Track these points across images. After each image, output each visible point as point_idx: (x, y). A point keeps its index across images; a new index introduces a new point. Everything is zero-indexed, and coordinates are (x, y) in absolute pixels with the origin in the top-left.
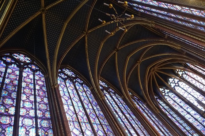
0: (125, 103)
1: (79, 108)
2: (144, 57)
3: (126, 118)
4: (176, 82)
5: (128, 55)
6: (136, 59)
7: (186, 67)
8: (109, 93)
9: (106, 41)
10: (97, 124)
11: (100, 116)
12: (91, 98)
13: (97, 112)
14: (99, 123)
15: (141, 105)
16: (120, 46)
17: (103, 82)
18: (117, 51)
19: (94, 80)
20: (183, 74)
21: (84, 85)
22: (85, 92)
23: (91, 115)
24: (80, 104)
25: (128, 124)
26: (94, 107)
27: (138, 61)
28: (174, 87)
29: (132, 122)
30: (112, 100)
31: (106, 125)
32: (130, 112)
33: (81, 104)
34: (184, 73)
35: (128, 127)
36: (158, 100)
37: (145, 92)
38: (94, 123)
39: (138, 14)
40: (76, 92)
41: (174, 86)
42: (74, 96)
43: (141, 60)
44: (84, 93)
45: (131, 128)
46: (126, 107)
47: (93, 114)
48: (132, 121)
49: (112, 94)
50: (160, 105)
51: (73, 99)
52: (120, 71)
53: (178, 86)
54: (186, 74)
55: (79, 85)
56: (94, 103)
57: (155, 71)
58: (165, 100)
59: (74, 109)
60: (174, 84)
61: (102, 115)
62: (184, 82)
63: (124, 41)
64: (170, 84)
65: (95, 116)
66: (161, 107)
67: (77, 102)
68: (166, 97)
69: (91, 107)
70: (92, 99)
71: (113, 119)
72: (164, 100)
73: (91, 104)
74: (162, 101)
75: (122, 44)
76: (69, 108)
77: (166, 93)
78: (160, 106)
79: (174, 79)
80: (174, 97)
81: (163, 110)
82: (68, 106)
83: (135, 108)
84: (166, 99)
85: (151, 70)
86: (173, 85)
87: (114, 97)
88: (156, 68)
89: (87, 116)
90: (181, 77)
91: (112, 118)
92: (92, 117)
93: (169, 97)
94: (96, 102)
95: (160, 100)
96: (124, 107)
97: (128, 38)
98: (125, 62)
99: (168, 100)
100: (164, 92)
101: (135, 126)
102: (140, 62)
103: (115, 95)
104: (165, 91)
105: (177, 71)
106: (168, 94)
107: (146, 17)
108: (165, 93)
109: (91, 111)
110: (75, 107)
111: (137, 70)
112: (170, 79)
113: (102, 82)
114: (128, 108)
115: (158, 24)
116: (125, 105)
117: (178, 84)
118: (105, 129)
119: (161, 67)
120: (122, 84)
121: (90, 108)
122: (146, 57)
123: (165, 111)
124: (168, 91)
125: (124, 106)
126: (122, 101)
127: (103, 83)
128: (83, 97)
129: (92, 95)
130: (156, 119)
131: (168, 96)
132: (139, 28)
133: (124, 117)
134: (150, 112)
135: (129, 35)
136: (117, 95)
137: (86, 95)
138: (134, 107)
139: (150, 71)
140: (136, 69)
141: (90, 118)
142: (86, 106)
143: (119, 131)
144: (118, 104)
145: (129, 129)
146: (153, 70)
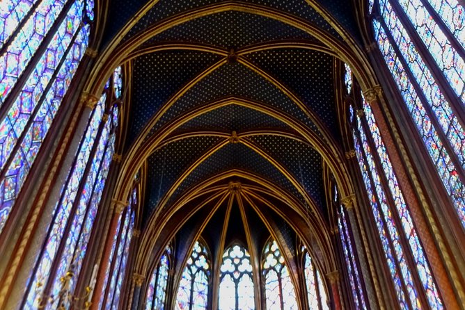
0: (106, 175)
1: (24, 48)
2: (255, 141)
3: (76, 204)
4: (241, 269)
5: (237, 95)
6: (239, 123)
7: (299, 262)
8: (107, 112)
9: (241, 13)
10: (12, 130)
11: (39, 126)
12: (67, 70)
13: (42, 111)
14: (19, 135)
15: (126, 223)
16: (248, 58)
17: (122, 77)
18: (232, 60)
19: (118, 45)
20: (275, 270)
21: (86, 26)
22: (73, 42)
23: (26, 96)
24: (35, 44)
25: (64, 222)
26: (51, 91)
27: (234, 133)
28: (224, 274)
29: (75, 230)
30: (94, 135)
31: (25, 159)
32: (95, 206)
33: (37, 47)
34: (278, 268)
35: (55, 226)
36: (164, 261)
37: (166, 210)
38: (11, 117)
39: (368, 44)
40: (59, 12)
41: (227, 272)
42: (46, 14)
43: (243, 139)
44: (68, 40)
45: (59, 239)
46: (101, 185)
47: (32, 103)
48: (76, 226)
49: (108, 123)
50: (157, 274)
51: (36, 16)
52: (183, 102)
53: (237, 281)
54: (279, 275)
55: (80, 12)
56: (60, 86)
57: (235, 196)
58: (176, 276)
59: (15, 34)
60: (232, 269)
61: (44, 128)
62: (255, 287)
63: (268, 60)
64: (226, 258)
65: (30, 109)
66: (153, 282)
67: (35, 32)
68: (186, 273)
69: (45, 82)
70: (68, 72)
71: (54, 169)
72: (174, 274)
73: (54, 77)
74: (168, 271)
75: (257, 61)
76: (6, 17)
77: (196, 267)
78: (154, 276)
79: (244, 257)
80: (201, 293)
81: (149, 291)
82: (11, 11)
83: (114, 210)
84: (180, 277)
85: (232, 184)
86: (227, 266)
87: (105, 132)
88: (245, 190)
89: (16, 85)
90: (263, 269)
91: (57, 163)
92: (22, 104)
93: (193, 281)
94: (66, 89)
95: (168, 263)
96: (97, 180)
97: (280, 66)
98: (213, 100)
99: (183, 282)
100: (194, 260)
101: (70, 244)
102: (235, 139)
103: (111, 133)
104: (198, 259)
105: (270, 249)
106: (198, 271)
107: (376, 66)
108: (194, 264)
109: (37, 90)
110: (19, 34)
111: (208, 147)
112: (237, 249)
113: (120, 76)
114: (101, 193)
115: (384, 105)
116: (102, 179)
117: (241, 275)
118: (13, 164)
119: (256, 202)
120: (151, 130)
121: (42, 82)
122: (257, 145)
123: (152, 299)
124: (206, 267)
125: (100, 178)
126: (107, 163)
127: (120, 81)
128: (57, 42)
129: (76, 65)
130: (118, 291)
131: (193, 276)
132: (325, 75)
133: (73, 197)
134: (124, 262)
135: (289, 62)
136: (113, 138)
137: (66, 48)
138: (115, 207)
139: (226, 181)
140: (210, 144)
141: (18, 98)
142: (39, 66)
143: (33, 208)
144: (95, 159)
145: (52, 233)
146: (235, 189)
